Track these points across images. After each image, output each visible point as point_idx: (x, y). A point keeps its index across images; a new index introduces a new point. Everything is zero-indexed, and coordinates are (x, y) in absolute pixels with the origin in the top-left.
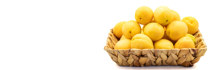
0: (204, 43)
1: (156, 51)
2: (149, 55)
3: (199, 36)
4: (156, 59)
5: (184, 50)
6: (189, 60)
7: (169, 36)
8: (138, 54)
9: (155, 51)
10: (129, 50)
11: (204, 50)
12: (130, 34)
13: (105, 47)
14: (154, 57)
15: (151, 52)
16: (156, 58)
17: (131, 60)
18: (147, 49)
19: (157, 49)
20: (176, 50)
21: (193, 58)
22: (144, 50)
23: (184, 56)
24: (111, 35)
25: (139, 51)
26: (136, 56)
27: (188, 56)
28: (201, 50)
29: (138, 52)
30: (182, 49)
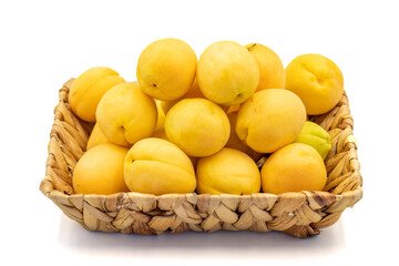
0: (354, 164)
1: (203, 199)
2: (180, 212)
3: (342, 124)
4: (204, 219)
5: (290, 199)
6: (306, 222)
7: (244, 141)
8: (147, 209)
9: (198, 200)
10: (118, 199)
11: (353, 197)
12: (120, 134)
13: (43, 184)
14: (197, 216)
15: (187, 204)
16: (204, 215)
17: (124, 221)
18: (176, 195)
19: (206, 196)
20: (265, 199)
21: (317, 218)
22: (164, 196)
23: (291, 214)
24: (62, 119)
25: (148, 199)
26: (141, 212)
27: (302, 213)
28: (344, 198)
29: (145, 203)
30: (283, 195)
